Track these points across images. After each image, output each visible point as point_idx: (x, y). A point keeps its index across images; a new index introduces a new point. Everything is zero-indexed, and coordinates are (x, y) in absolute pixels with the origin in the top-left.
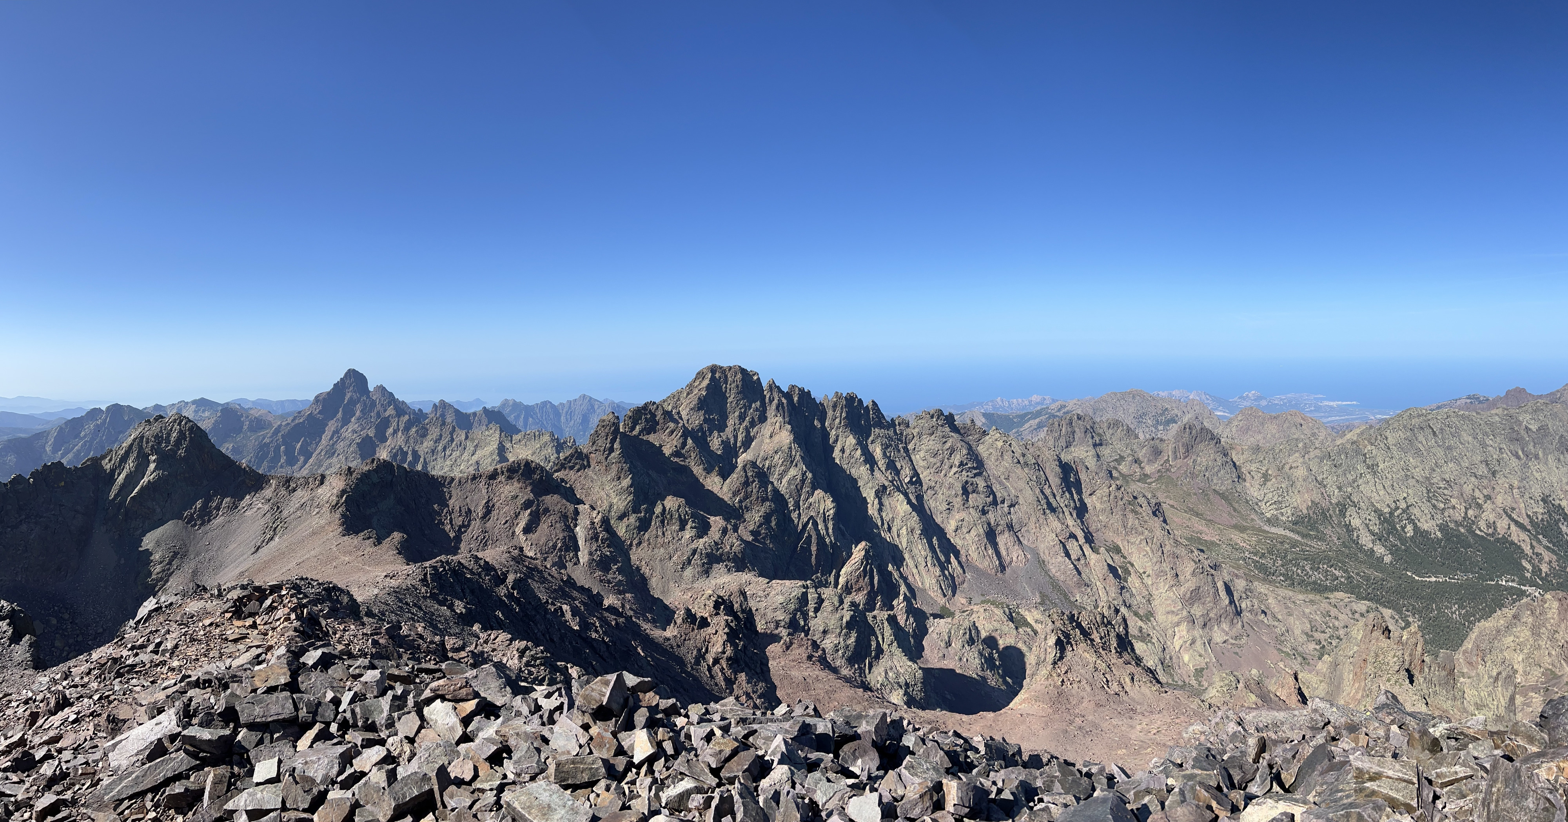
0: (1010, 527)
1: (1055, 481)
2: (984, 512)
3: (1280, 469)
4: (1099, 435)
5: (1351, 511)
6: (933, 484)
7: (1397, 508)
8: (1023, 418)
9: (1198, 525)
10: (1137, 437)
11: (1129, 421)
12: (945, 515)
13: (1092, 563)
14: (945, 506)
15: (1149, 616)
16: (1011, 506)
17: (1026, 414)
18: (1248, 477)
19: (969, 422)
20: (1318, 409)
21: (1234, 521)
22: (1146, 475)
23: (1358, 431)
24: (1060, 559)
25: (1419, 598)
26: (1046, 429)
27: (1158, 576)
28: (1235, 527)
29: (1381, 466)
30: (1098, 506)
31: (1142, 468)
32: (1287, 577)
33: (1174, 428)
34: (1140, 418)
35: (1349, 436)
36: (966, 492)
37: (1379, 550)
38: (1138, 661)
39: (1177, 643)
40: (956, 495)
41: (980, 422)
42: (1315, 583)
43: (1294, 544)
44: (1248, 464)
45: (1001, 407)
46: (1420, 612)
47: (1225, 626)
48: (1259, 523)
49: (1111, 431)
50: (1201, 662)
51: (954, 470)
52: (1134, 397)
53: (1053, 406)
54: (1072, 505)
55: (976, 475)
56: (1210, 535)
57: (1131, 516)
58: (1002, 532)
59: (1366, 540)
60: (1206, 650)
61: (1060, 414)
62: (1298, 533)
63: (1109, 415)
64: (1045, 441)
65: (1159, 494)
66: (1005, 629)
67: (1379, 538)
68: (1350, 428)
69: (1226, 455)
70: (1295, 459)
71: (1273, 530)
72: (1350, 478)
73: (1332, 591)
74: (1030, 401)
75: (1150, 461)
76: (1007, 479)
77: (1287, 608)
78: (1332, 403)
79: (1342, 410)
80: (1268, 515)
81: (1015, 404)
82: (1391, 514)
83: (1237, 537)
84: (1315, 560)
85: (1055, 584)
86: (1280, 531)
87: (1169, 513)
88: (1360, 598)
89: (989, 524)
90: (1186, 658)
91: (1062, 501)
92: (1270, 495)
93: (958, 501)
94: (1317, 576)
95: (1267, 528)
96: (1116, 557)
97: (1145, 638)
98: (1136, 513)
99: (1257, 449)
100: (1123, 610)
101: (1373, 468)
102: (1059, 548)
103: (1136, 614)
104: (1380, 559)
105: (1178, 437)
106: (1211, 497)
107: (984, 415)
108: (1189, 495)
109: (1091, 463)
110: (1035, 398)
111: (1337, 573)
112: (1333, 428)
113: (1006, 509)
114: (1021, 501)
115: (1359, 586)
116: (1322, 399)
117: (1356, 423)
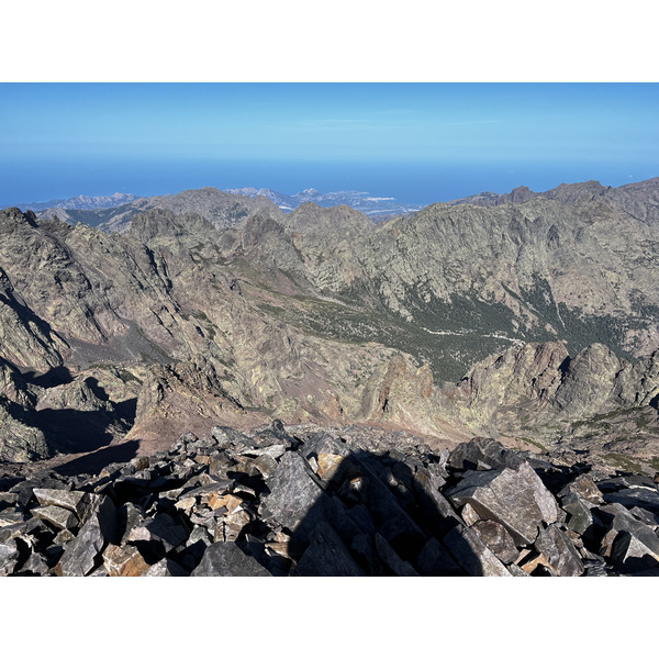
0: (108, 305)
1: (145, 266)
2: (80, 296)
3: (332, 252)
4: (180, 226)
5: (385, 284)
6: (23, 278)
7: (420, 282)
8: (108, 214)
9: (267, 296)
10: (213, 228)
11: (206, 214)
12: (41, 303)
13: (183, 328)
14: (39, 296)
15: (231, 362)
16: (105, 289)
17: (111, 210)
18: (307, 259)
19: (51, 218)
20: (363, 204)
21: (296, 293)
22: (224, 259)
23: (393, 222)
24: (155, 327)
25: (431, 346)
26: (131, 222)
27: (237, 334)
28: (296, 297)
29: (410, 249)
30: (184, 283)
31: (220, 253)
32: (333, 331)
33: (245, 220)
34: (215, 211)
35: (385, 226)
36: (58, 280)
37: (404, 312)
38: (225, 394)
39: (254, 380)
40: (50, 285)
41: (64, 217)
42: (355, 336)
43: (340, 308)
44: (306, 249)
45: (83, 204)
46: (431, 356)
47: (289, 367)
48: (314, 294)
49: (190, 223)
50: (271, 392)
51: (43, 263)
52: (209, 194)
53: (135, 203)
54: (162, 284)
55: (66, 266)
56: (277, 303)
57: (213, 292)
58: (101, 311)
59: (394, 305)
60: (275, 384)
61: (143, 209)
62: (343, 301)
63: (188, 210)
64: (130, 232)
65: (235, 273)
66: (115, 384)
67: (404, 303)
68: (387, 219)
69: (289, 242)
70: (344, 244)
71: (325, 299)
72: (385, 259)
73: (367, 342)
74: (113, 199)
75: (225, 248)
76: (100, 267)
77: (334, 353)
78: (374, 199)
79: (382, 205)
80: (322, 288)
81: (99, 201)
82: (415, 286)
83: (297, 304)
84: (355, 320)
85: (153, 346)
86: (331, 300)
87: (244, 287)
88: (387, 346)
89: (87, 306)
90: (261, 390)
91: (151, 282)
92: (323, 273)
93: (52, 290)
94: (355, 331)
95: (320, 297)
96: (204, 322)
97: (229, 377)
98: (217, 288)
99: (313, 237)
100: (212, 359)
101: (403, 251)
102: (154, 318)
103: (222, 362)
104: (405, 318)
105: (248, 227)
106: (278, 275)
107: (67, 211)
108: (260, 273)
109: (175, 250)
110: (118, 196)
111: (371, 329)
112: (374, 220)
113: (102, 292)
114: (116, 283)
115: (386, 338)
116: (366, 196)
117: (392, 215)
